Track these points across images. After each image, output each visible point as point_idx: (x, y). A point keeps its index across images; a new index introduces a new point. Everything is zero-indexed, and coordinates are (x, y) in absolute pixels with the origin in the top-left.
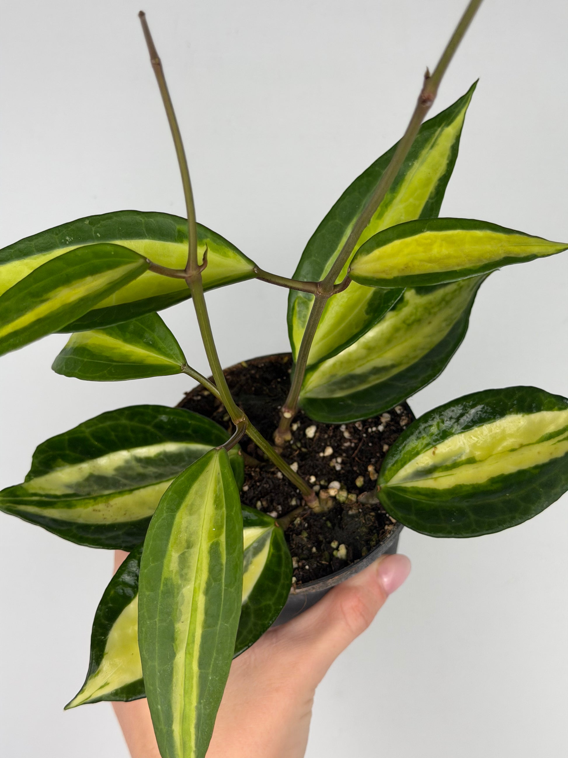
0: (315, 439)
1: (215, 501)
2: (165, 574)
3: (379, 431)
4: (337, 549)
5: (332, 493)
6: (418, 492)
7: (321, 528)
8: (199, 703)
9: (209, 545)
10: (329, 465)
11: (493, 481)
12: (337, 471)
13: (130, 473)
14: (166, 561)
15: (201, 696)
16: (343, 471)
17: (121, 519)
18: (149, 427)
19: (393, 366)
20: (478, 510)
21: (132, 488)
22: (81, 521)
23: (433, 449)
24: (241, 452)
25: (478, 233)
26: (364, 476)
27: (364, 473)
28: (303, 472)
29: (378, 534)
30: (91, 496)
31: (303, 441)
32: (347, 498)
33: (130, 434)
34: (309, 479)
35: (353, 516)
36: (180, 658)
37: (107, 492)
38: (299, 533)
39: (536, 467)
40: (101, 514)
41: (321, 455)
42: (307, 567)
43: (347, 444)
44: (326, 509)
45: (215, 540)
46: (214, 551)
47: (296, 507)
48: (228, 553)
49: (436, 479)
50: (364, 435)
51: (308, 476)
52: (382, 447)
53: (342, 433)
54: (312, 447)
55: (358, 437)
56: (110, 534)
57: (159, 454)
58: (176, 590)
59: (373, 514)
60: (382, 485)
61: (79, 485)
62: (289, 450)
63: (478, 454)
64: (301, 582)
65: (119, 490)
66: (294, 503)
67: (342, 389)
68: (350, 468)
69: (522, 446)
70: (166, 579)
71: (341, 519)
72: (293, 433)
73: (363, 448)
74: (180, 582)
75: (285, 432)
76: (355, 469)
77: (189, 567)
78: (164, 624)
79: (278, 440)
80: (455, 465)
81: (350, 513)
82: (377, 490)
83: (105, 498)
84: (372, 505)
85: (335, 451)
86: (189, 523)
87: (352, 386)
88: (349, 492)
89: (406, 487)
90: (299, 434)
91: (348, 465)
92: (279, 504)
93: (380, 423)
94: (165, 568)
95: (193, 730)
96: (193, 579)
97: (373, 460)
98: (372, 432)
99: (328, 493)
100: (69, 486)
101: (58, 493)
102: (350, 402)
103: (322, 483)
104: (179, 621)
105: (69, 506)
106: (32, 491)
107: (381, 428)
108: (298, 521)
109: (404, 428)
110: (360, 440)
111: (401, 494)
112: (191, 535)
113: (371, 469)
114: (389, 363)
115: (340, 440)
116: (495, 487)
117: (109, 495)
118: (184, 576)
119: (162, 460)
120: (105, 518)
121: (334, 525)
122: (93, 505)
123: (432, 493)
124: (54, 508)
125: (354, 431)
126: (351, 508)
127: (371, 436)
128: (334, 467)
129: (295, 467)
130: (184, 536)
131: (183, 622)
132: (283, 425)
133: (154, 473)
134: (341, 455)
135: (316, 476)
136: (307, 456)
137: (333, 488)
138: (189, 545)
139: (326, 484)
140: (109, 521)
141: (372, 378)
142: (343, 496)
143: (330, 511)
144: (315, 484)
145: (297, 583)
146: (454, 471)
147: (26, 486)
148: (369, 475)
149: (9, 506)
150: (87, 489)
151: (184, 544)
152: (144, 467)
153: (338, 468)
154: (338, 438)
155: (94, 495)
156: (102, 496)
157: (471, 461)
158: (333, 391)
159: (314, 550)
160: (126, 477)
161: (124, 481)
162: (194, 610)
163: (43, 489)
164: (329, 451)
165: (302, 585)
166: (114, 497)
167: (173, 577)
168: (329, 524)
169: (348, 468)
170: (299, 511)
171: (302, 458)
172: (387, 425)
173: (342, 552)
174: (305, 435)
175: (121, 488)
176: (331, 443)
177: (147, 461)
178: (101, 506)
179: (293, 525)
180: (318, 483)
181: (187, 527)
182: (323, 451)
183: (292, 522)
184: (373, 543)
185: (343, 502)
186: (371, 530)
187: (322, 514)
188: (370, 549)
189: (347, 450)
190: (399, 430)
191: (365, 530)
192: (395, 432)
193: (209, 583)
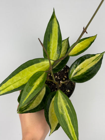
4: (67, 91)
5: (61, 83)
6: (76, 77)
7: (63, 89)
11: (87, 71)
14: (59, 111)
20: (88, 76)
25: (85, 40)
26: (64, 78)
30: (30, 103)
37: (32, 101)
39: (93, 66)
43: (58, 74)
45: (66, 105)
46: (67, 107)
49: (78, 74)
52: (65, 72)
60: (70, 78)
63: (83, 67)
69: (89, 64)
70: (61, 114)
77: (63, 110)
81: (66, 84)
85: (57, 76)
88: (64, 81)
103: (58, 82)
104: (66, 119)
110: (60, 73)
112: (61, 105)
113: (65, 76)
118: (63, 112)
121: (64, 87)
123: (79, 76)
142: (63, 82)
146: (80, 71)
153: (59, 78)
173: (69, 91)
184: (72, 87)
185: (64, 84)
186: (71, 85)
187: (61, 86)
188: (72, 88)
189: (59, 75)
190: (66, 68)
191: (70, 86)
192: (65, 69)
193: (68, 112)
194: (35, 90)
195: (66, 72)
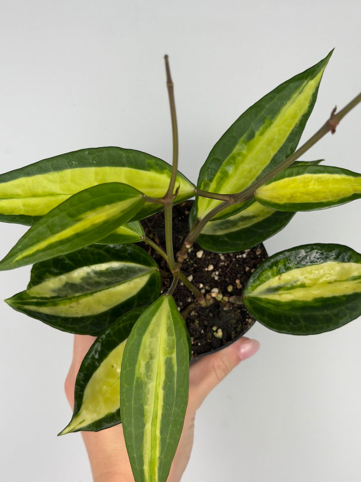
0: (203, 259)
1: (168, 330)
2: (137, 375)
3: (243, 257)
4: (216, 331)
5: (214, 295)
6: (269, 302)
7: (206, 317)
8: (161, 455)
9: (165, 357)
10: (211, 277)
11: (316, 300)
12: (215, 280)
13: (90, 281)
14: (137, 366)
15: (162, 452)
16: (219, 281)
17: (87, 313)
18: (102, 251)
19: (254, 217)
20: (306, 319)
21: (92, 291)
22: (63, 315)
23: (279, 276)
24: (159, 269)
25: (338, 176)
26: (233, 285)
27: (234, 284)
28: (196, 282)
29: (242, 324)
30: (67, 298)
31: (194, 259)
32: (222, 299)
33: (90, 255)
34: (199, 286)
35: (227, 312)
36: (148, 427)
37: (77, 295)
38: (193, 322)
39: (344, 296)
40: (74, 309)
41: (206, 269)
42: (199, 344)
43: (222, 264)
44: (209, 304)
45: (169, 356)
46: (168, 363)
47: (191, 303)
48: (178, 366)
49: (280, 294)
50: (234, 259)
51: (199, 284)
52: (244, 268)
53: (220, 256)
54: (200, 264)
55: (230, 260)
56: (82, 325)
57: (107, 269)
58: (144, 385)
59: (239, 311)
60: (246, 294)
61: (59, 290)
62: (186, 265)
63: (307, 282)
64: (196, 354)
65: (84, 293)
66: (189, 300)
67: (221, 229)
68: (224, 279)
69: (336, 281)
70: (138, 378)
71: (219, 312)
72: (188, 254)
73: (232, 267)
74: (146, 380)
75: (184, 254)
76: (227, 280)
77: (152, 371)
78: (137, 406)
79: (180, 260)
80: (293, 287)
82: (243, 297)
83: (76, 298)
84: (238, 305)
85: (214, 267)
86: (151, 343)
87: (227, 228)
88: (224, 295)
89: (261, 298)
90: (192, 255)
91: (223, 277)
92: (180, 301)
93: (244, 253)
94: (136, 372)
95: (156, 470)
96: (155, 379)
97: (239, 275)
98: (239, 258)
99: (211, 295)
100: (54, 291)
101: (48, 296)
102: (226, 239)
103: (207, 288)
104: (146, 404)
105: (55, 304)
106: (32, 295)
107: (244, 256)
108: (193, 313)
109: (259, 256)
110: (231, 261)
111: (258, 302)
112: (152, 350)
113: (238, 281)
114: (251, 214)
115: (218, 261)
116: (317, 304)
117: (79, 296)
118: (149, 376)
119: (110, 273)
120: (77, 313)
121: (214, 315)
122: (69, 304)
123: (278, 304)
124: (46, 306)
125: (227, 256)
126: (225, 306)
127: (237, 260)
128: (214, 278)
129: (190, 278)
130: (148, 351)
131: (149, 405)
132: (183, 250)
133: (106, 281)
134: (218, 270)
135: (203, 283)
136: (198, 270)
137: (214, 292)
138: (152, 357)
139: (209, 289)
140: (79, 315)
141: (240, 223)
142: (220, 297)
143: (211, 306)
144: (202, 288)
145: (194, 354)
146: (292, 291)
147: (28, 292)
148: (236, 286)
149: (19, 306)
150: (64, 293)
151: (148, 356)
152: (99, 277)
154: (217, 259)
155: (70, 296)
156: (74, 297)
157: (303, 286)
158: (215, 230)
159: (202, 331)
160: (88, 284)
161: (87, 287)
162: (157, 398)
163: (39, 294)
164: (211, 268)
165: (197, 356)
166: (82, 298)
167: (142, 377)
168: (211, 315)
169: (223, 279)
170: (193, 306)
171: (195, 272)
172: (248, 254)
173: (220, 334)
174: (196, 255)
175: (86, 292)
176: (212, 262)
177: (100, 274)
178: (74, 304)
179: (190, 316)
180: (204, 288)
181: (149, 345)
182: (207, 267)
183: (189, 313)
184: (238, 329)
185: (220, 302)
186: (238, 321)
187: (207, 308)
188: (236, 333)
189: (222, 267)
190: (256, 258)
191: (234, 321)
192: (253, 259)
193: (165, 383)
194: (78, 235)
195: (251, 268)
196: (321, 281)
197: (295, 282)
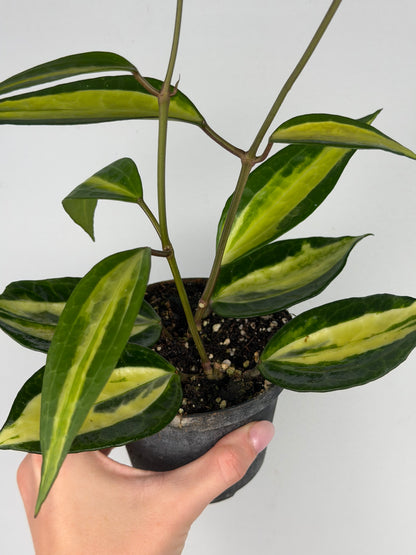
0: (219, 333)
1: (132, 274)
2: (81, 314)
3: (267, 331)
4: (220, 402)
5: (225, 367)
9: (119, 299)
10: (226, 352)
14: (84, 306)
16: (235, 356)
19: (286, 290)
23: (305, 337)
24: (161, 324)
26: (250, 360)
27: (251, 358)
28: (206, 349)
30: (42, 324)
31: (209, 333)
32: (234, 372)
34: (209, 356)
35: (236, 383)
36: (74, 369)
37: (54, 324)
39: (383, 347)
40: (46, 334)
41: (221, 343)
42: (194, 406)
43: (242, 340)
44: (217, 378)
45: (124, 296)
46: (121, 305)
47: (194, 372)
49: (304, 357)
50: (256, 333)
51: (209, 354)
53: (240, 330)
54: (215, 338)
55: (251, 334)
58: (85, 325)
59: (252, 382)
61: (35, 315)
63: (339, 343)
64: (186, 413)
66: (193, 369)
67: (245, 299)
68: (241, 356)
69: (373, 335)
70: (81, 318)
71: (227, 384)
72: (203, 327)
73: (253, 342)
74: (90, 320)
76: (245, 356)
77: (100, 312)
78: (69, 346)
80: (321, 349)
81: (235, 381)
83: (52, 327)
84: (253, 377)
86: (109, 286)
87: (253, 299)
88: (237, 369)
89: (280, 362)
90: (208, 328)
91: (240, 353)
92: (182, 366)
93: (269, 327)
94: (82, 310)
96: (101, 319)
97: (259, 351)
98: (262, 331)
99: (221, 366)
105: (24, 323)
107: (269, 330)
108: (194, 379)
110: (252, 336)
111: (276, 365)
112: (108, 293)
113: (256, 354)
115: (237, 336)
118: (94, 317)
120: (48, 337)
121: (220, 388)
122: (42, 329)
123: (300, 366)
124: (12, 320)
125: (249, 330)
126: (236, 378)
127: (261, 334)
128: (229, 353)
130: (103, 293)
134: (236, 347)
135: (215, 355)
136: (210, 343)
137: (225, 364)
138: (105, 299)
139: (221, 361)
145: (183, 413)
146: (319, 353)
148: (254, 359)
150: (40, 319)
151: (101, 297)
154: (236, 334)
155: (45, 323)
156: (50, 325)
157: (334, 347)
158: (238, 300)
159: (202, 400)
163: (8, 308)
164: (227, 341)
165: (187, 416)
167: (86, 317)
168: (217, 389)
169: (239, 355)
170: (196, 375)
172: (275, 328)
173: (223, 404)
174: (212, 329)
176: (230, 337)
178: (47, 331)
179: (189, 380)
180: (214, 360)
181: (107, 288)
182: (223, 342)
183: (189, 378)
193: (110, 323)
196: (355, 338)
197: (324, 344)
